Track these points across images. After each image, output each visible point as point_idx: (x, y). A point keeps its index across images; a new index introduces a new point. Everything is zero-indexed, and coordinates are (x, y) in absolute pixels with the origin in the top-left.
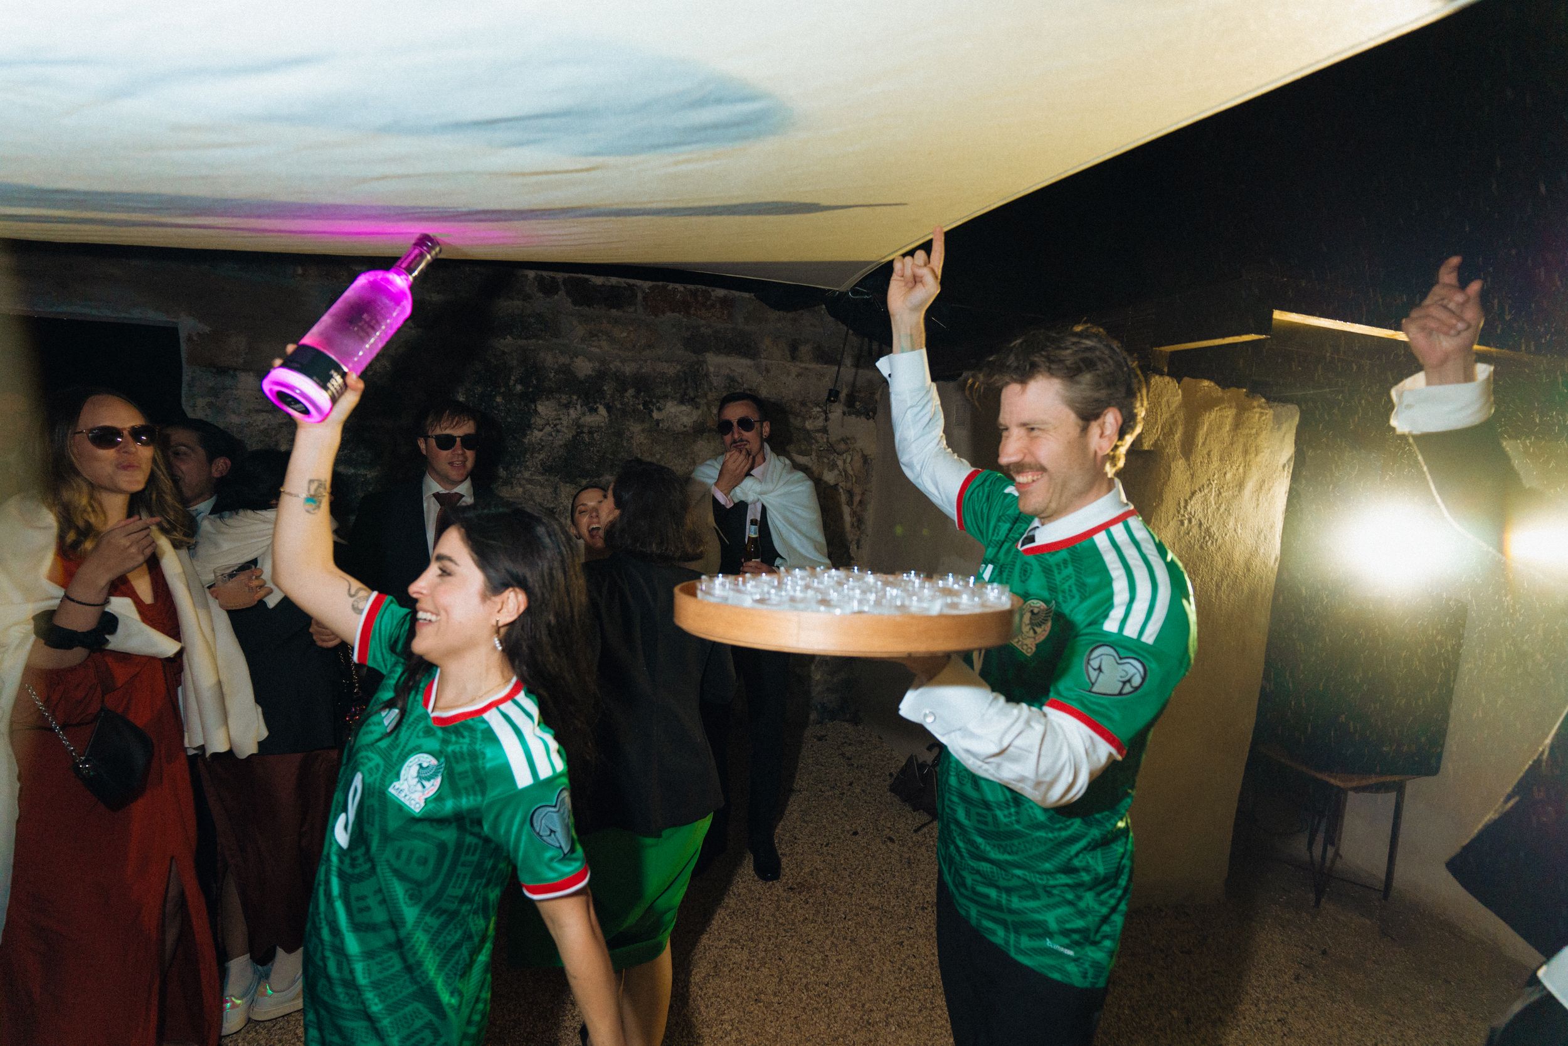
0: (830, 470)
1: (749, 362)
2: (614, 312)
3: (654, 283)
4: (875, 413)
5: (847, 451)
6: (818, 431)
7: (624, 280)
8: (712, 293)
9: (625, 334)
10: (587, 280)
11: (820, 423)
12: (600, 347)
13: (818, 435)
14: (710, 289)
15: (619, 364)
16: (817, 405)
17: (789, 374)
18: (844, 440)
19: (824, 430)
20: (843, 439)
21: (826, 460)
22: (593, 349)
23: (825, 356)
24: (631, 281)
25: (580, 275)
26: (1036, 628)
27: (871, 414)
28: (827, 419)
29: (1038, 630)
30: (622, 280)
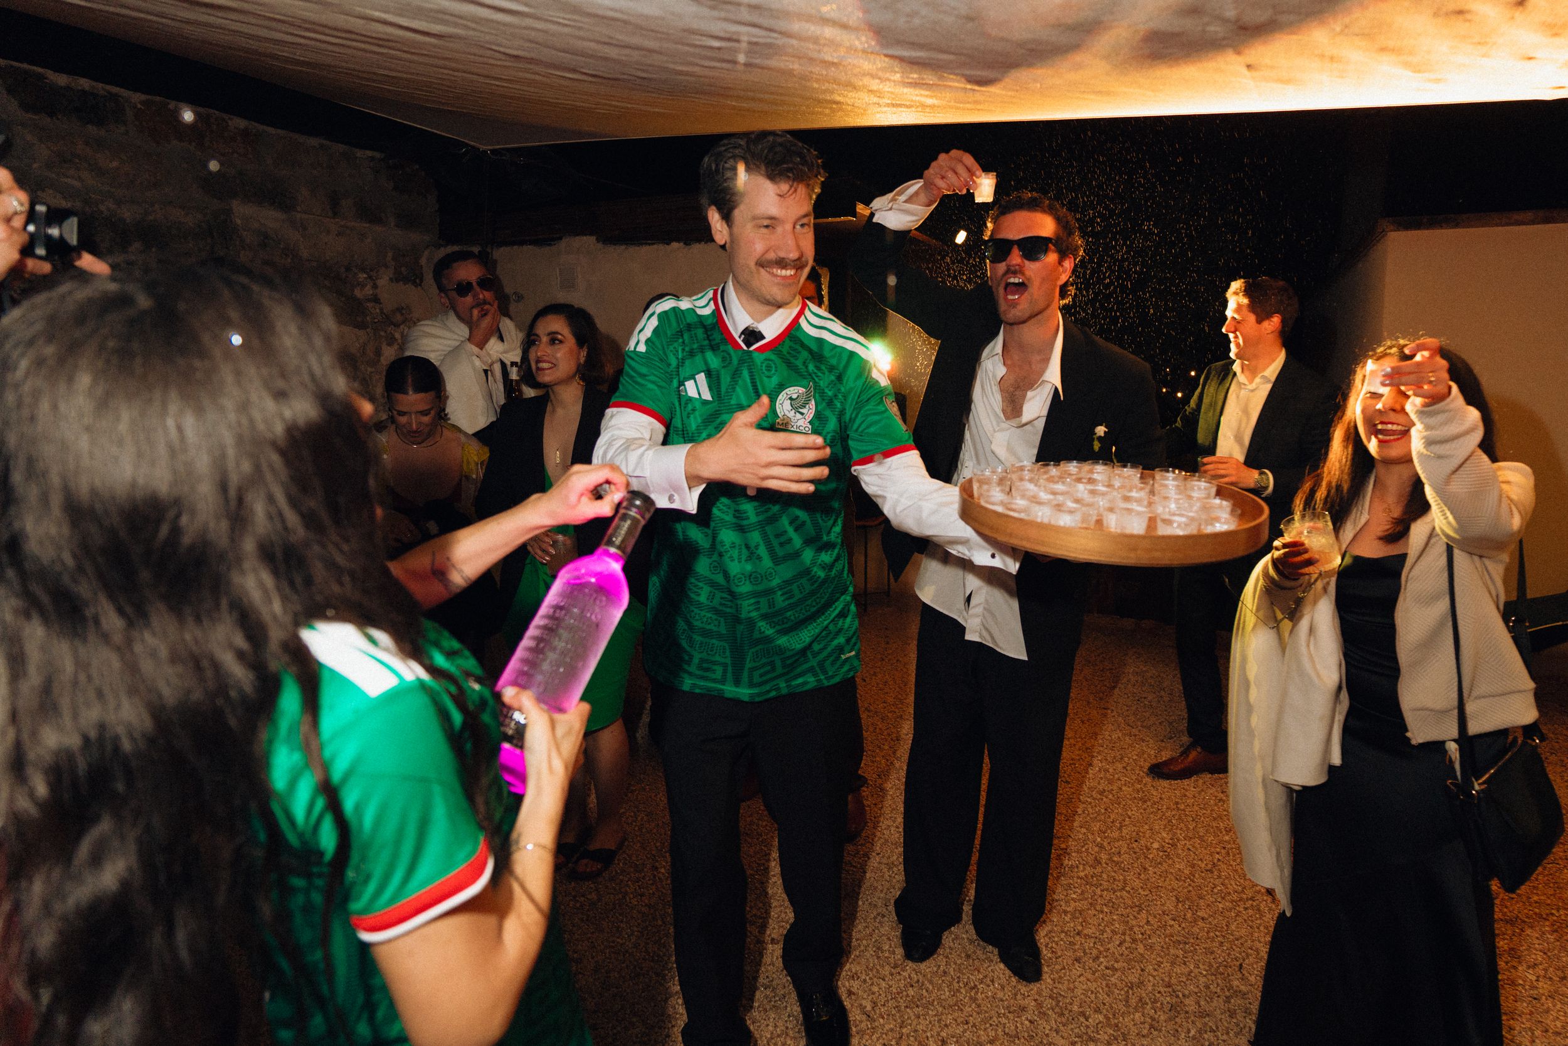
0: (389, 345)
1: (279, 215)
2: (92, 129)
3: (150, 97)
4: (421, 281)
5: (404, 322)
6: (369, 300)
7: (101, 85)
8: (230, 123)
9: (115, 164)
10: (41, 77)
11: (368, 291)
12: (80, 179)
13: (370, 305)
14: (225, 116)
15: (112, 206)
16: (363, 270)
17: (328, 232)
18: (400, 310)
19: (376, 299)
20: (397, 309)
21: (382, 333)
22: (69, 181)
23: (369, 214)
24: (115, 90)
25: (25, 66)
26: (800, 410)
27: (418, 281)
28: (375, 286)
29: (804, 411)
30: (101, 87)
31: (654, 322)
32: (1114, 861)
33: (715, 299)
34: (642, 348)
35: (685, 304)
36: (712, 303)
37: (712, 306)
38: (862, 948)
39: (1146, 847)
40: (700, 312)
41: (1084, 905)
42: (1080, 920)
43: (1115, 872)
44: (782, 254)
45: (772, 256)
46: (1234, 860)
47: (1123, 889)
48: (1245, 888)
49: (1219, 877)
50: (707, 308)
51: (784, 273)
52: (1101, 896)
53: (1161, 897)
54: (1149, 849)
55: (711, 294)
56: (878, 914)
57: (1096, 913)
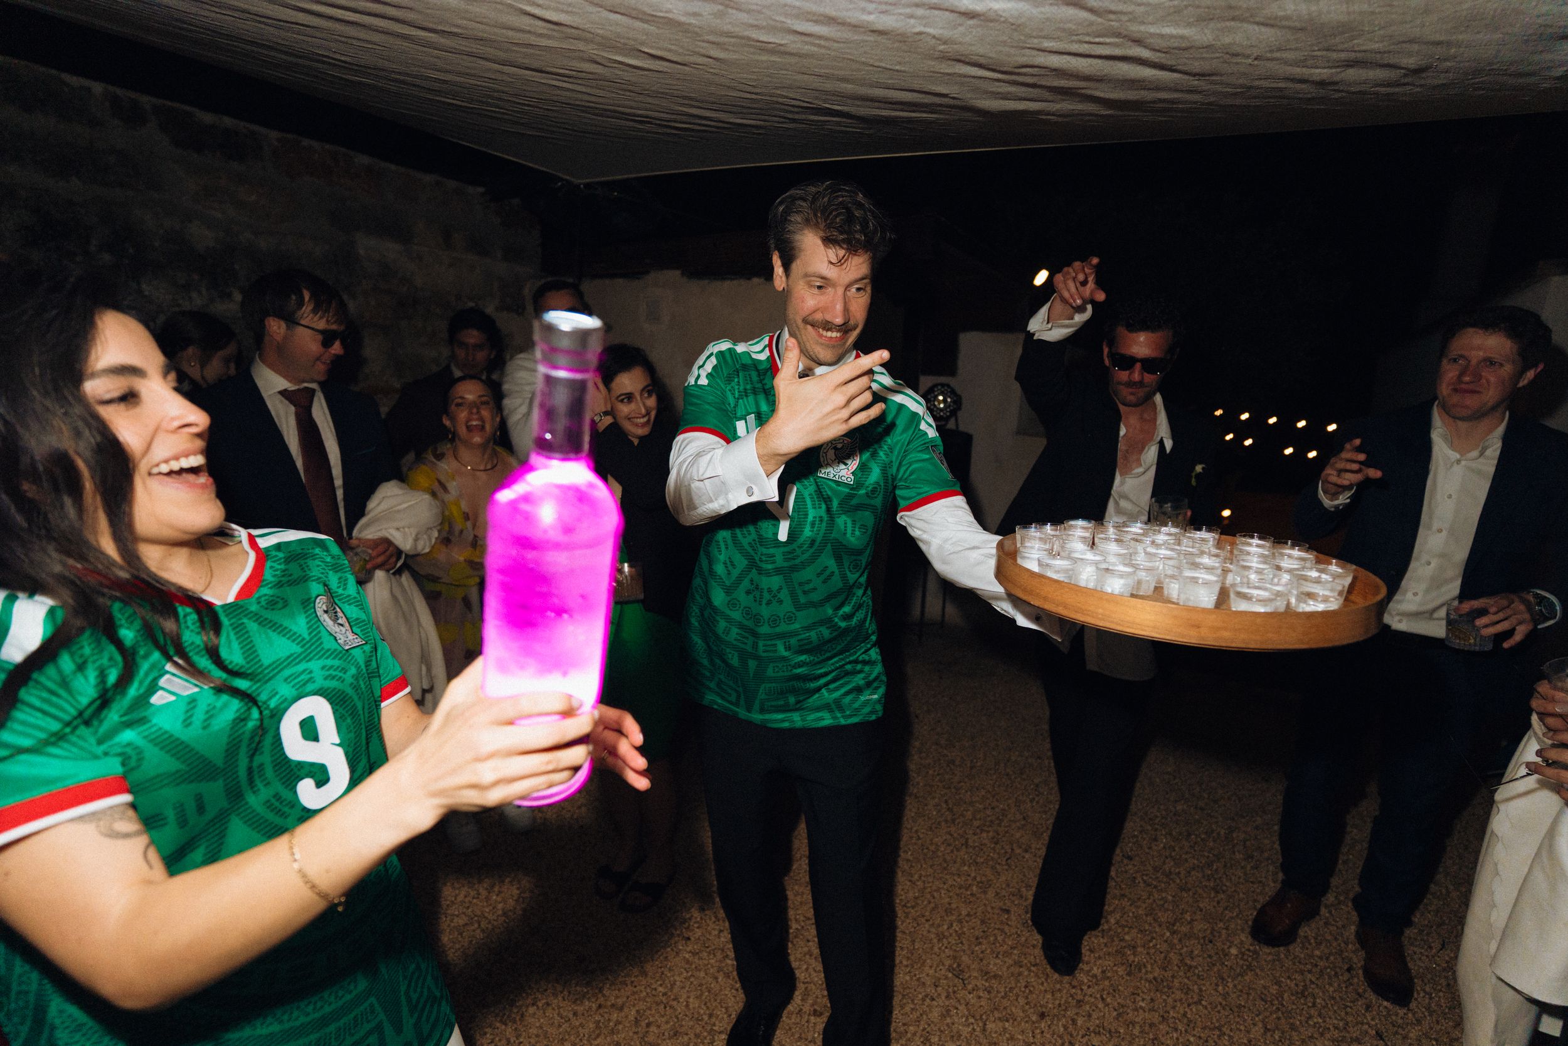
2: (234, 165)
3: (284, 135)
10: (189, 115)
12: (224, 211)
14: (351, 153)
22: (212, 212)
24: (255, 128)
25: (177, 106)
26: (844, 462)
31: (713, 361)
32: (1186, 964)
33: (770, 345)
34: (703, 381)
35: (741, 348)
36: (767, 349)
37: (767, 353)
38: (909, 1035)
39: (1223, 950)
40: (754, 356)
41: (1156, 1018)
42: (1151, 1036)
43: (1188, 978)
44: (828, 318)
45: (819, 316)
46: (1330, 985)
47: (1199, 1002)
48: (1347, 1024)
49: (1314, 1005)
50: (762, 354)
51: (829, 334)
52: (1174, 1007)
53: (1245, 1021)
54: (1226, 955)
55: (766, 341)
56: (926, 996)
57: (1170, 1030)
